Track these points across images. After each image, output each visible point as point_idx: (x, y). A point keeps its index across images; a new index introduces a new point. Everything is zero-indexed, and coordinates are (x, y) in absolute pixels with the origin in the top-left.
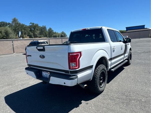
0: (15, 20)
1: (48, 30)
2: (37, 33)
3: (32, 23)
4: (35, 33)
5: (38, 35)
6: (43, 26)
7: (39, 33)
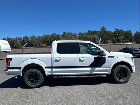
0: (103, 28)
1: (135, 34)
2: (121, 38)
3: (117, 29)
4: (119, 38)
5: (122, 39)
6: (128, 31)
7: (123, 38)
